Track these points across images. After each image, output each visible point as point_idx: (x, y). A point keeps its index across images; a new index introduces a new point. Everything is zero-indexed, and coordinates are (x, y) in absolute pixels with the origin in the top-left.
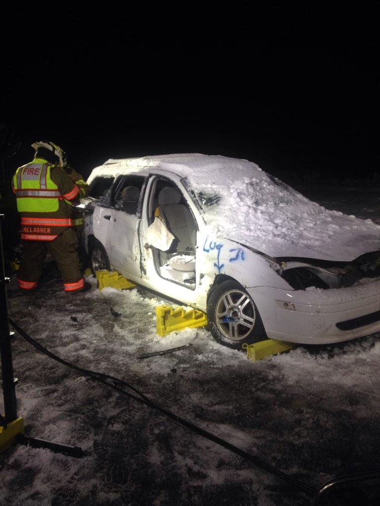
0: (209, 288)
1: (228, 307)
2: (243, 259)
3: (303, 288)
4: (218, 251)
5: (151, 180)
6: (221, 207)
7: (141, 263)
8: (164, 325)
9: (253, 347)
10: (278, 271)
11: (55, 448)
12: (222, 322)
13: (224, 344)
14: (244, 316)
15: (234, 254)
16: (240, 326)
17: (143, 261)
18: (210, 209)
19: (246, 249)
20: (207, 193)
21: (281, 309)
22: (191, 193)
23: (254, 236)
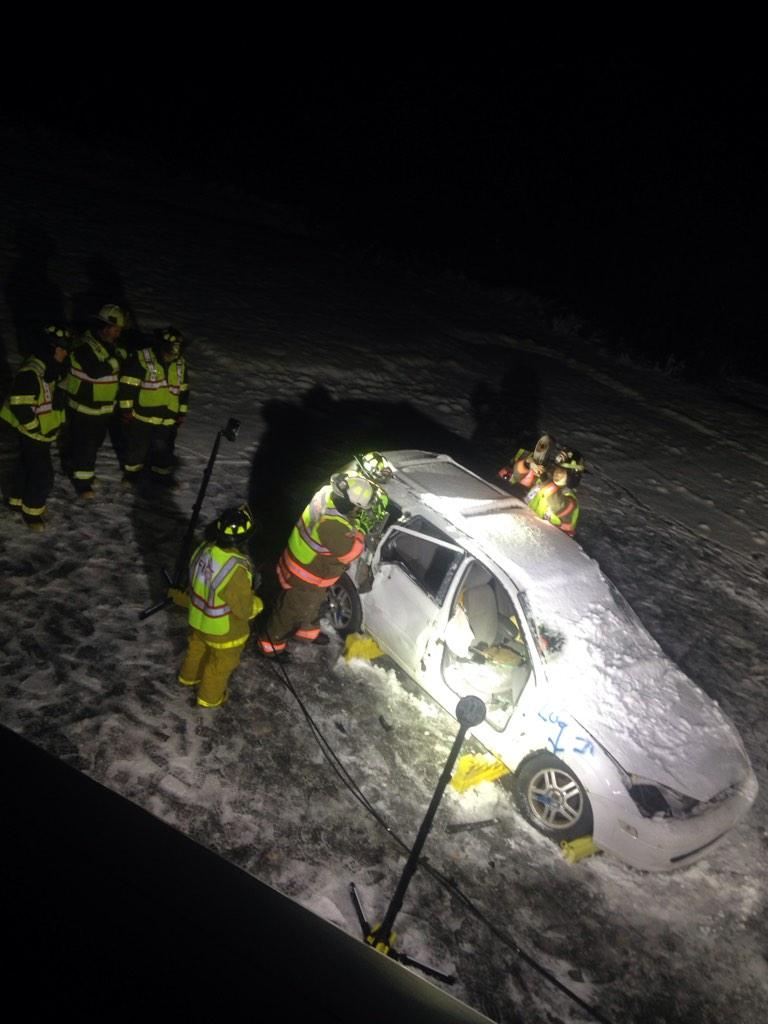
1: (549, 786)
4: (560, 729)
5: (467, 561)
7: (423, 658)
10: (624, 782)
11: (426, 970)
12: (535, 798)
13: (533, 825)
14: (567, 806)
15: (580, 745)
16: (559, 813)
17: (426, 656)
18: (553, 658)
19: (595, 745)
20: (550, 628)
21: (622, 830)
22: (532, 623)
23: (605, 725)
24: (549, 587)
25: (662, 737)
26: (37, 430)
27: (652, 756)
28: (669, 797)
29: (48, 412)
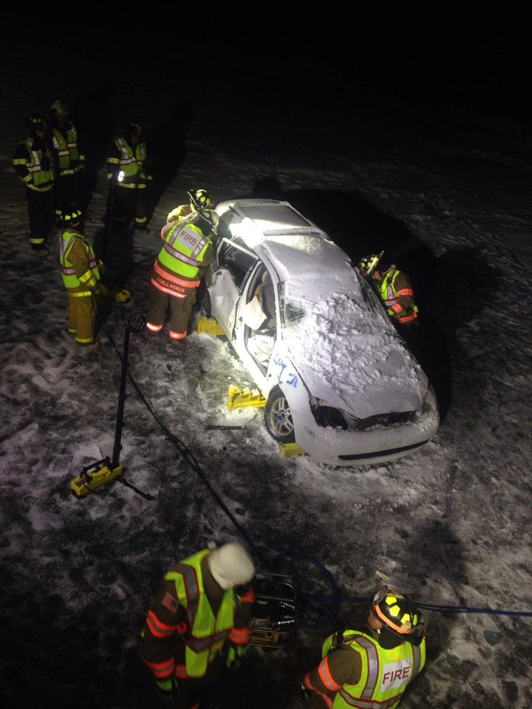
0: (272, 387)
1: (280, 409)
2: (295, 386)
3: (325, 426)
4: (282, 368)
5: (258, 264)
6: (300, 325)
7: (234, 330)
8: (233, 401)
9: (285, 446)
11: (137, 491)
12: (274, 416)
13: (270, 432)
15: (291, 379)
16: (283, 426)
17: (236, 329)
18: (291, 325)
19: (299, 379)
20: (294, 306)
21: (307, 434)
22: (282, 302)
23: (311, 368)
24: (302, 280)
25: (353, 378)
26: (32, 182)
27: (334, 388)
28: (346, 417)
29: (38, 171)
